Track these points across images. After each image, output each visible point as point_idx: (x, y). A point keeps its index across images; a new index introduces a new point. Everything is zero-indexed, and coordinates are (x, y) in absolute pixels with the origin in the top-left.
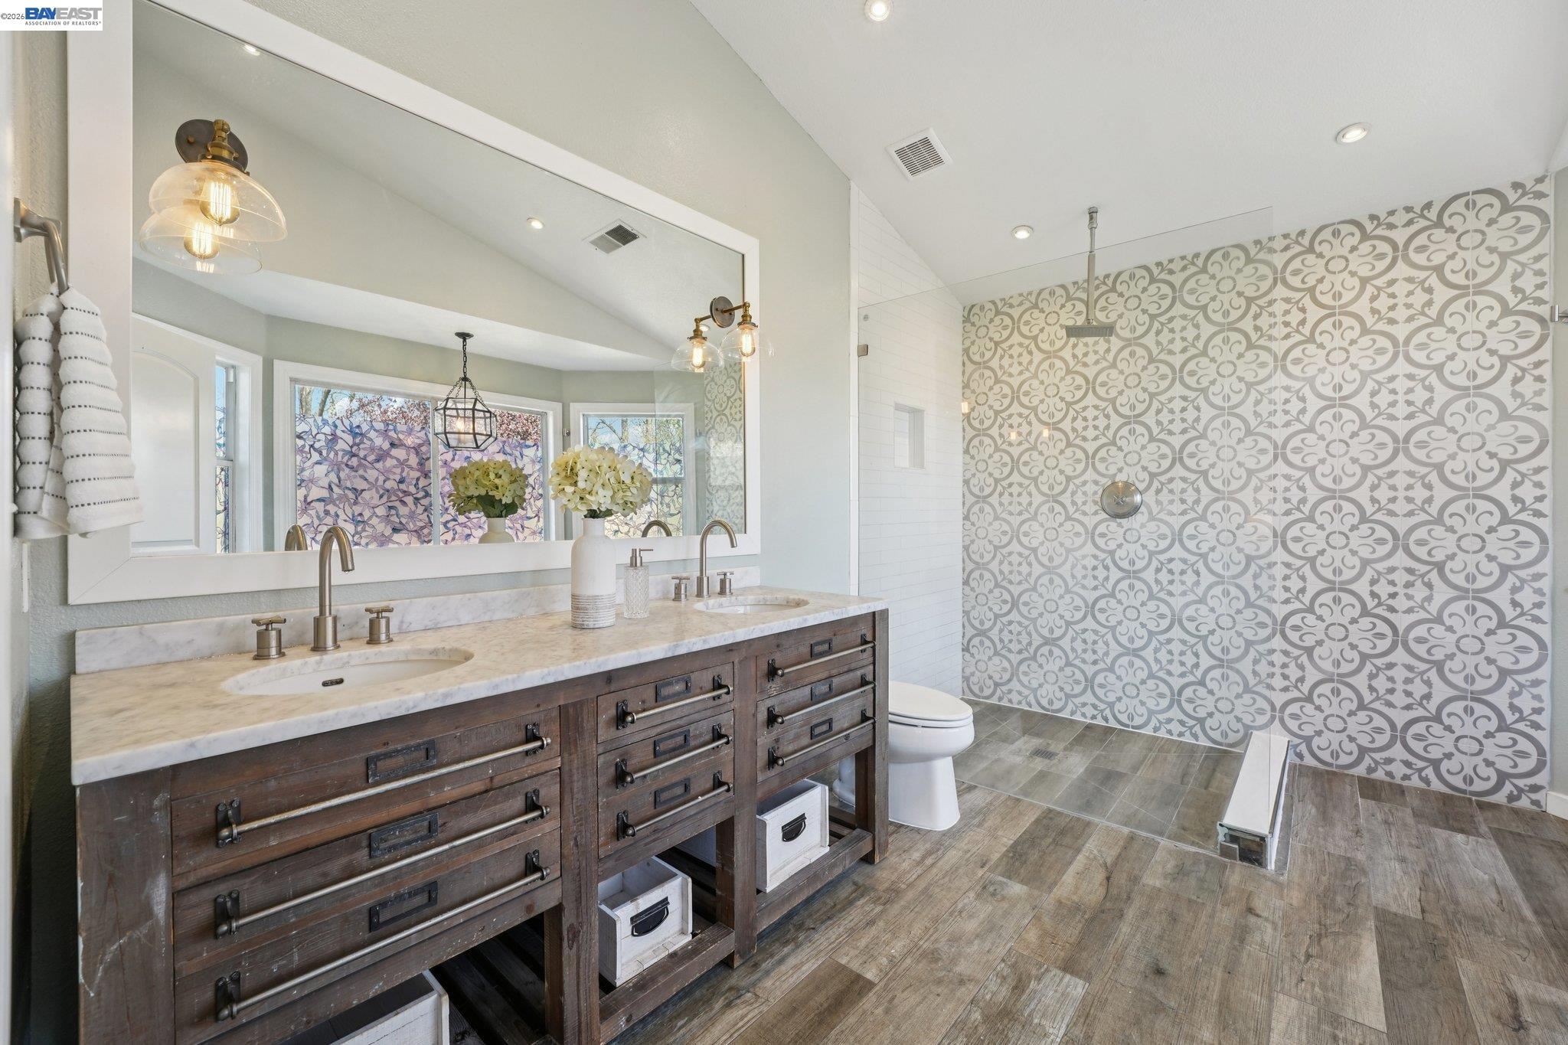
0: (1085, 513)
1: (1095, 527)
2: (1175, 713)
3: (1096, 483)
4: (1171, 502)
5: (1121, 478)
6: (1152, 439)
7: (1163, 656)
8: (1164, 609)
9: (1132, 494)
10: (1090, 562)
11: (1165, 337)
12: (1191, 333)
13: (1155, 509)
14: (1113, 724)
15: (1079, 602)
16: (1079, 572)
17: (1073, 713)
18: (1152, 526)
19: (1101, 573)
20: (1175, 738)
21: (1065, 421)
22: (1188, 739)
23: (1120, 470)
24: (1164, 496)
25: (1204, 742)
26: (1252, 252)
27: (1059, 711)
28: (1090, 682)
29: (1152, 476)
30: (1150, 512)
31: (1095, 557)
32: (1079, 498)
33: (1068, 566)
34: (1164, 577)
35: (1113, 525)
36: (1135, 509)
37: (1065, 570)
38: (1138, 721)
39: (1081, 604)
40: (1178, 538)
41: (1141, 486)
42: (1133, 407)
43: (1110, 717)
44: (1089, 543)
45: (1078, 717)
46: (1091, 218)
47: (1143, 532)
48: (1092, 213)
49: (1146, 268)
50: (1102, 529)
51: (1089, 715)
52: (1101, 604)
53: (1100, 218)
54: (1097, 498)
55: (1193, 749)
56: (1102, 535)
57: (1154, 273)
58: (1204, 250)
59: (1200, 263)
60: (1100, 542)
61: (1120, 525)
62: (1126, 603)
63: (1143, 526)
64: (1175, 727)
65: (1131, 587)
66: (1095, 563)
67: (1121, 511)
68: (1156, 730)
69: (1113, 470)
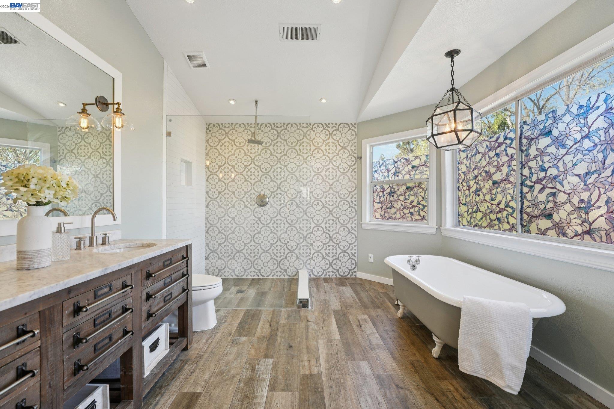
0: (251, 205)
1: (254, 210)
2: (279, 269)
3: (254, 194)
4: (277, 201)
5: (262, 193)
6: (272, 180)
7: (275, 251)
8: (275, 236)
9: (265, 198)
10: (253, 222)
11: (275, 148)
12: (282, 148)
13: (273, 204)
14: (260, 277)
15: (249, 236)
16: (249, 226)
17: (247, 276)
18: (272, 209)
19: (256, 226)
20: (279, 277)
22: (282, 277)
23: (262, 190)
24: (275, 199)
25: (287, 277)
26: (298, 126)
27: (243, 276)
28: (253, 264)
29: (272, 192)
30: (271, 205)
31: (254, 220)
32: (249, 200)
33: (245, 224)
34: (275, 225)
35: (260, 209)
36: (267, 204)
37: (244, 225)
38: (268, 274)
39: (250, 237)
40: (279, 213)
41: (268, 196)
42: (266, 170)
43: (259, 274)
44: (252, 215)
45: (249, 277)
46: (256, 103)
47: (269, 211)
48: (256, 102)
49: (270, 124)
50: (256, 210)
51: (253, 275)
52: (256, 236)
53: (259, 103)
54: (255, 199)
55: (284, 279)
56: (257, 212)
57: (273, 126)
58: (287, 123)
59: (286, 126)
60: (256, 215)
61: (262, 209)
62: (264, 235)
63: (269, 209)
64: (279, 274)
65: (266, 229)
66: (254, 222)
67: (262, 204)
68: (273, 276)
69: (260, 190)
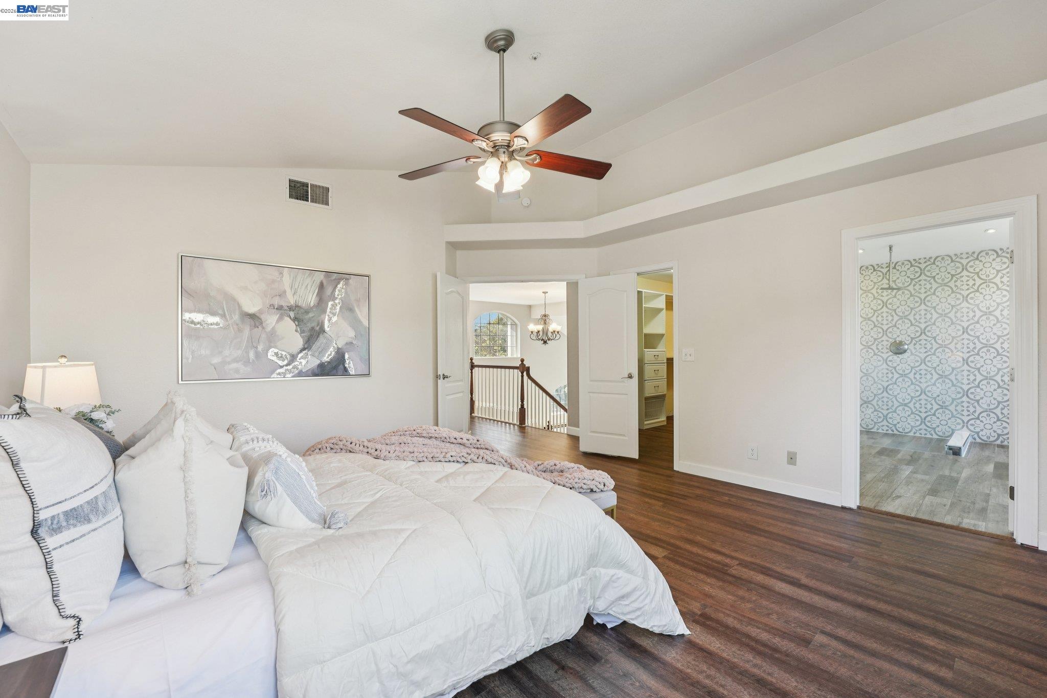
0: (882, 353)
1: (887, 358)
2: (923, 426)
3: (887, 341)
4: (921, 348)
5: (898, 339)
6: (912, 325)
7: (918, 405)
8: (918, 388)
9: (903, 345)
10: (886, 371)
11: (917, 287)
12: (928, 286)
13: (914, 351)
14: (896, 432)
15: (880, 386)
16: (880, 375)
17: (878, 429)
18: (912, 357)
19: (890, 375)
20: (923, 436)
21: (874, 317)
22: (929, 436)
23: (898, 336)
24: (918, 346)
25: (935, 436)
26: (953, 259)
27: (871, 429)
28: (885, 417)
29: (912, 339)
30: (912, 353)
31: (887, 369)
32: (880, 347)
33: (875, 373)
34: (918, 376)
35: (895, 357)
36: (905, 351)
37: (874, 375)
38: (907, 430)
39: (881, 387)
40: (923, 361)
41: (907, 342)
42: (903, 313)
43: (894, 430)
44: (885, 364)
45: (880, 431)
46: (890, 249)
47: (909, 359)
48: (891, 248)
49: (909, 261)
50: (890, 358)
51: (885, 430)
52: (891, 387)
53: (893, 249)
54: (888, 347)
55: (931, 439)
56: (890, 361)
57: (911, 263)
58: (934, 256)
59: (933, 261)
60: (890, 364)
61: (898, 357)
62: (901, 386)
63: (908, 357)
64: (923, 432)
65: (903, 380)
66: (887, 371)
67: (897, 351)
68: (915, 433)
69: (895, 336)
